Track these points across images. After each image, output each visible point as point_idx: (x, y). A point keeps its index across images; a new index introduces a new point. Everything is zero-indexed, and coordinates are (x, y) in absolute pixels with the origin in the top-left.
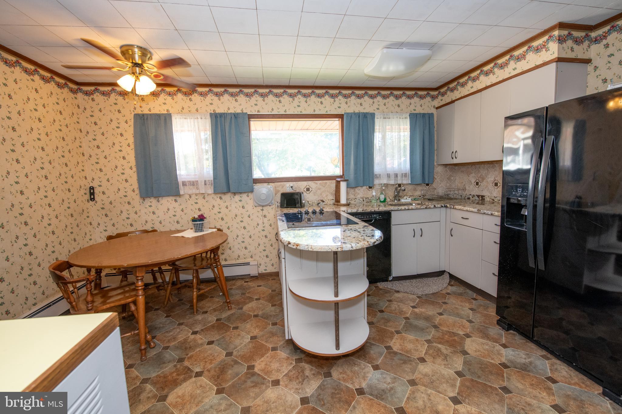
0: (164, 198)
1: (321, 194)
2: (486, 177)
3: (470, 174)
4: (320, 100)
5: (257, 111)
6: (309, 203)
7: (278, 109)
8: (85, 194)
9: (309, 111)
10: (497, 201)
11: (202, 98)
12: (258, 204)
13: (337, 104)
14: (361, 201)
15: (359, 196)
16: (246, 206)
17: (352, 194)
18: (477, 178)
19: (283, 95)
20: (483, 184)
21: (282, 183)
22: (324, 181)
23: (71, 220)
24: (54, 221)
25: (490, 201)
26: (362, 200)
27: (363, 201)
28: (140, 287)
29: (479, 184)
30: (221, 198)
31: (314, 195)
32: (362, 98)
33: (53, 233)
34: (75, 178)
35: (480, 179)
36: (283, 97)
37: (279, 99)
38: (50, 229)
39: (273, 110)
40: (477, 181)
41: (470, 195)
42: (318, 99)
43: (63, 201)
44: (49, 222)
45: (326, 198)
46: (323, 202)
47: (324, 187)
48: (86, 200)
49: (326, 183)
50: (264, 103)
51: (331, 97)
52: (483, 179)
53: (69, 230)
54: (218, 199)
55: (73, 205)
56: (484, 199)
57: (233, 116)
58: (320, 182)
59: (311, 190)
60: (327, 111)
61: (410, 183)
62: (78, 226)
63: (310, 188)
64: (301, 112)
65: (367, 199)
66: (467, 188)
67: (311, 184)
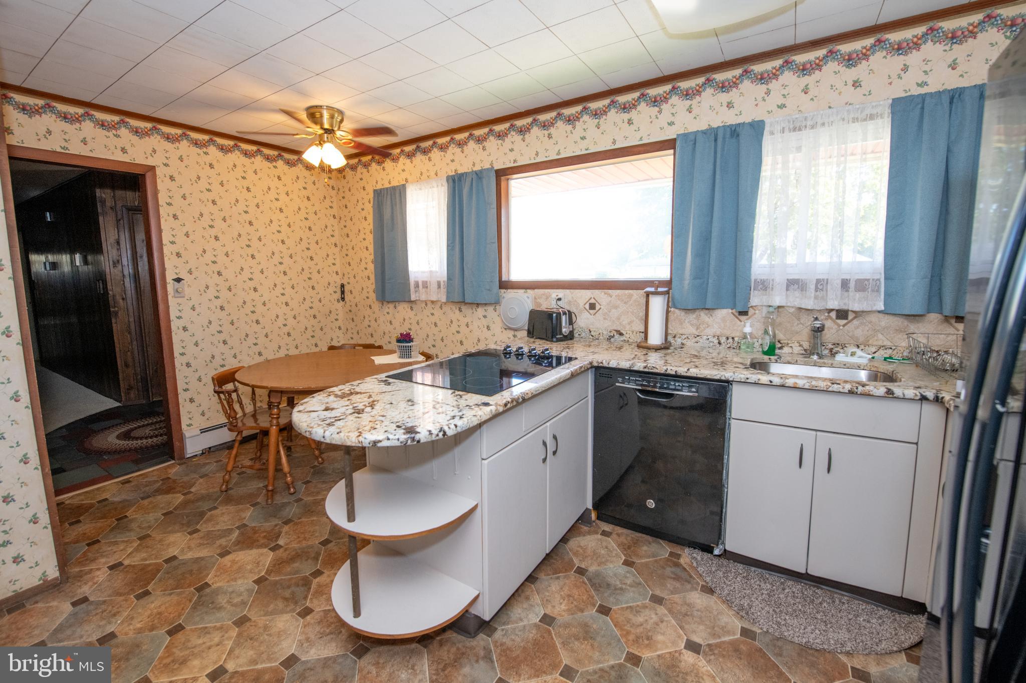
0: (401, 303)
1: (618, 319)
4: (626, 116)
5: (512, 161)
6: (592, 333)
7: (547, 150)
8: (335, 292)
9: (605, 145)
11: (442, 153)
12: (507, 326)
13: (666, 116)
14: (712, 344)
15: (710, 331)
16: (492, 326)
17: (692, 325)
19: (556, 122)
21: (546, 291)
22: (627, 292)
23: (313, 321)
24: (291, 322)
26: (716, 341)
27: (720, 343)
28: (275, 415)
30: (460, 310)
31: (604, 319)
32: (734, 89)
33: (289, 334)
34: (322, 273)
36: (555, 125)
37: (549, 132)
38: (286, 330)
39: (537, 154)
42: (622, 114)
43: (304, 299)
44: (285, 322)
45: (628, 327)
46: (621, 334)
47: (625, 303)
48: (336, 300)
49: (630, 296)
50: (524, 144)
51: (652, 104)
53: (309, 333)
54: (457, 311)
55: (316, 304)
57: (474, 176)
58: (618, 292)
59: (598, 307)
60: (641, 138)
61: (882, 308)
62: (322, 329)
63: (597, 304)
64: (586, 150)
65: (730, 340)
67: (599, 295)
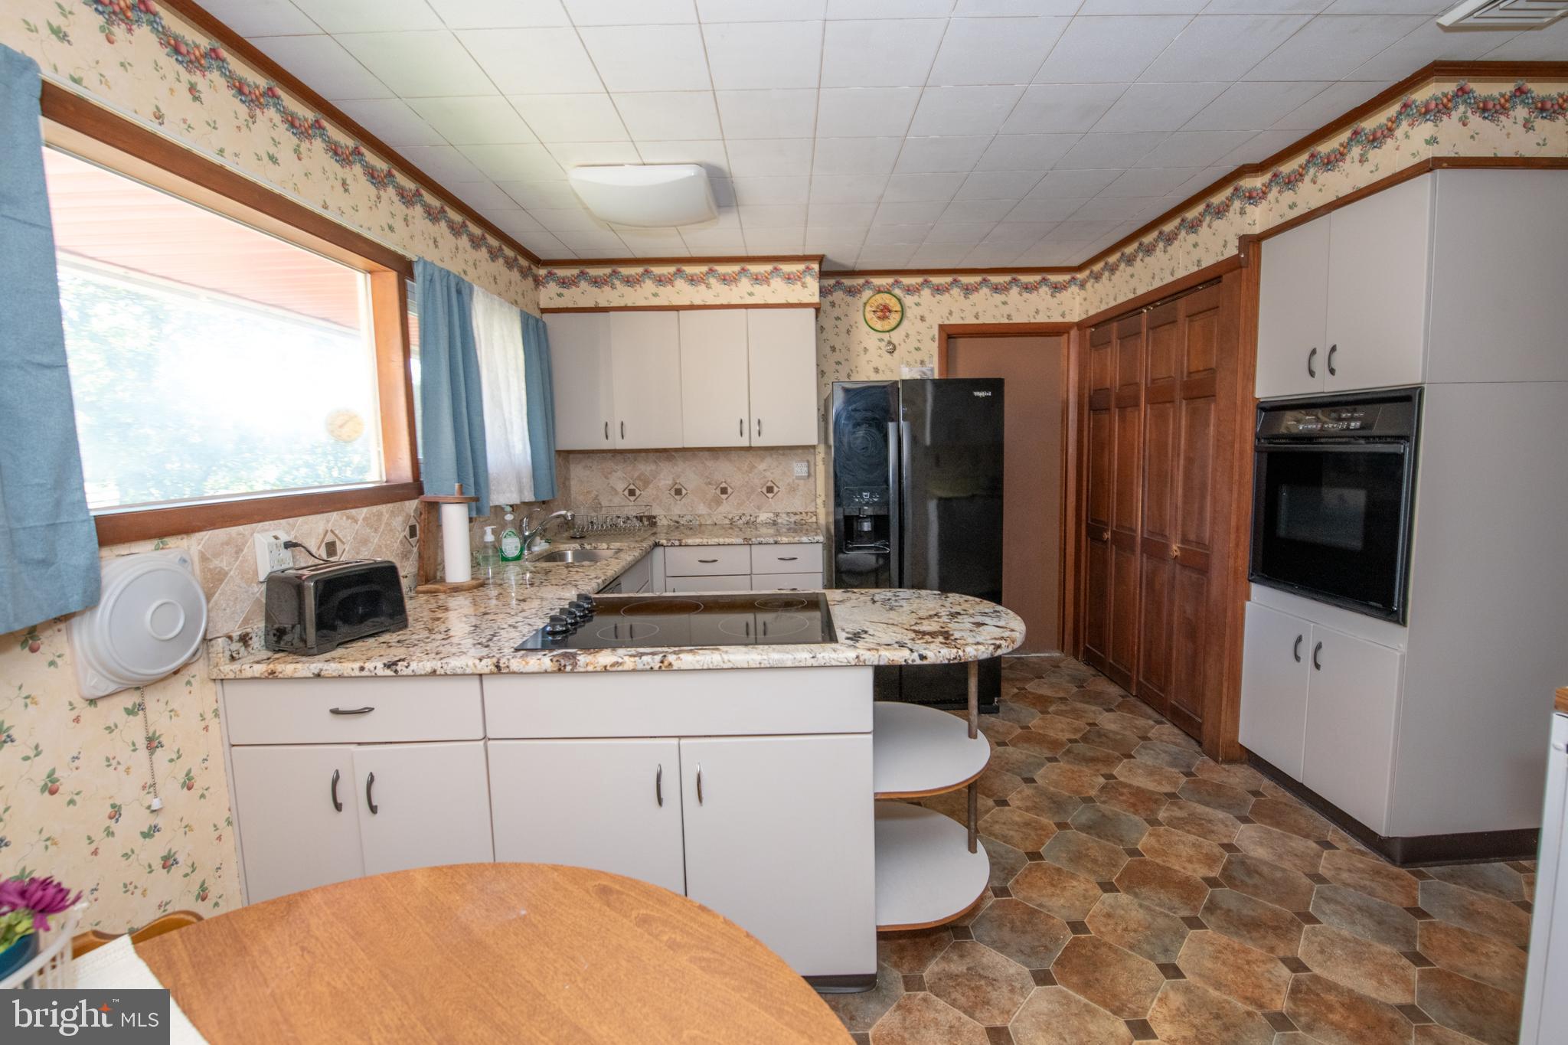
2: (655, 478)
3: (610, 473)
10: (686, 523)
18: (631, 481)
20: (646, 494)
25: (669, 526)
29: (638, 492)
35: (640, 483)
40: (632, 487)
41: (619, 517)
52: (646, 483)
56: (656, 522)
66: (605, 503)
